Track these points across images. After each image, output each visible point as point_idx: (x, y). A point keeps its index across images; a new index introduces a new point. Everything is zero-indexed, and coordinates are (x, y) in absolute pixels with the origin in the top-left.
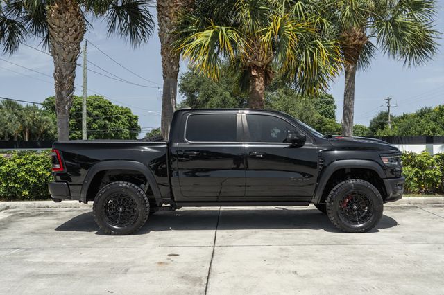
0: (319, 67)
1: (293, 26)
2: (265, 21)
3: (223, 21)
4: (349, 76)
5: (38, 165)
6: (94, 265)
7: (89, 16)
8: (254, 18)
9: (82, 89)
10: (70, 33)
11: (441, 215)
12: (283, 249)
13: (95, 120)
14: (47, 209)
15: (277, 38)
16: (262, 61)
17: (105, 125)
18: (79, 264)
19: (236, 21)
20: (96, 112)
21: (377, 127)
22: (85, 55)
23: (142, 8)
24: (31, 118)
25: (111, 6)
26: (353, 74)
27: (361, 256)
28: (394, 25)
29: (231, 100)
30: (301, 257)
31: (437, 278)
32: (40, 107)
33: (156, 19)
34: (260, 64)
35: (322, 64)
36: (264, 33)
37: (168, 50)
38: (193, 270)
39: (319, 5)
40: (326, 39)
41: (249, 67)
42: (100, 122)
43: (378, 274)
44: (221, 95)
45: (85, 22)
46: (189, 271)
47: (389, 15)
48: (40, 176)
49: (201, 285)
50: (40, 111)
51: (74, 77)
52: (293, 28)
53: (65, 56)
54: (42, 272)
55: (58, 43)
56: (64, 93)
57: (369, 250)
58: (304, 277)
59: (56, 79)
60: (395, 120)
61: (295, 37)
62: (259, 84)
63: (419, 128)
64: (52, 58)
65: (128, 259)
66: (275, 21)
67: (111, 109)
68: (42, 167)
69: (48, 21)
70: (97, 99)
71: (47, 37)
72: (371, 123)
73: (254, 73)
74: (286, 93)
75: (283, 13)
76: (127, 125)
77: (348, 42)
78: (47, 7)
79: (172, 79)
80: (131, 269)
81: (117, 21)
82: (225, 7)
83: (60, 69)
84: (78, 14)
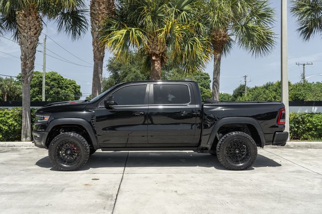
0: (196, 55)
1: (179, 27)
2: (161, 23)
3: (134, 24)
4: (216, 61)
5: (9, 118)
6: (42, 186)
7: (45, 19)
8: (154, 22)
9: (43, 67)
10: (32, 30)
11: (276, 153)
12: (169, 176)
13: (51, 88)
14: (14, 147)
15: (169, 35)
16: (159, 51)
17: (58, 92)
18: (31, 185)
19: (142, 24)
20: (52, 83)
21: (238, 95)
22: (45, 45)
23: (80, 15)
24: (8, 86)
25: (60, 13)
26: (219, 60)
27: (221, 181)
28: (247, 28)
29: (141, 76)
30: (180, 181)
31: (270, 196)
32: (15, 79)
33: (89, 22)
34: (157, 52)
35: (198, 53)
36: (161, 32)
37: (97, 42)
38: (108, 189)
39: (197, 14)
40: (201, 36)
41: (151, 54)
42: (55, 89)
43: (232, 193)
44: (134, 72)
45: (43, 23)
46: (105, 190)
47: (243, 21)
48: (10, 125)
49: (112, 200)
50: (15, 82)
51: (34, 59)
52: (179, 29)
53: (28, 45)
54: (5, 191)
55: (24, 36)
56: (27, 70)
57: (227, 177)
58: (182, 194)
59: (22, 60)
60: (250, 91)
61: (180, 35)
62: (157, 65)
63: (265, 96)
64: (20, 46)
65: (65, 182)
66: (168, 24)
67: (62, 81)
68: (12, 119)
69: (17, 22)
70: (53, 74)
71: (17, 33)
72: (234, 92)
73: (154, 58)
74: (178, 72)
75: (173, 19)
76: (73, 92)
77: (216, 39)
78: (17, 13)
79: (100, 62)
80: (66, 189)
81: (64, 23)
82: (135, 14)
83: (25, 54)
84: (37, 18)
